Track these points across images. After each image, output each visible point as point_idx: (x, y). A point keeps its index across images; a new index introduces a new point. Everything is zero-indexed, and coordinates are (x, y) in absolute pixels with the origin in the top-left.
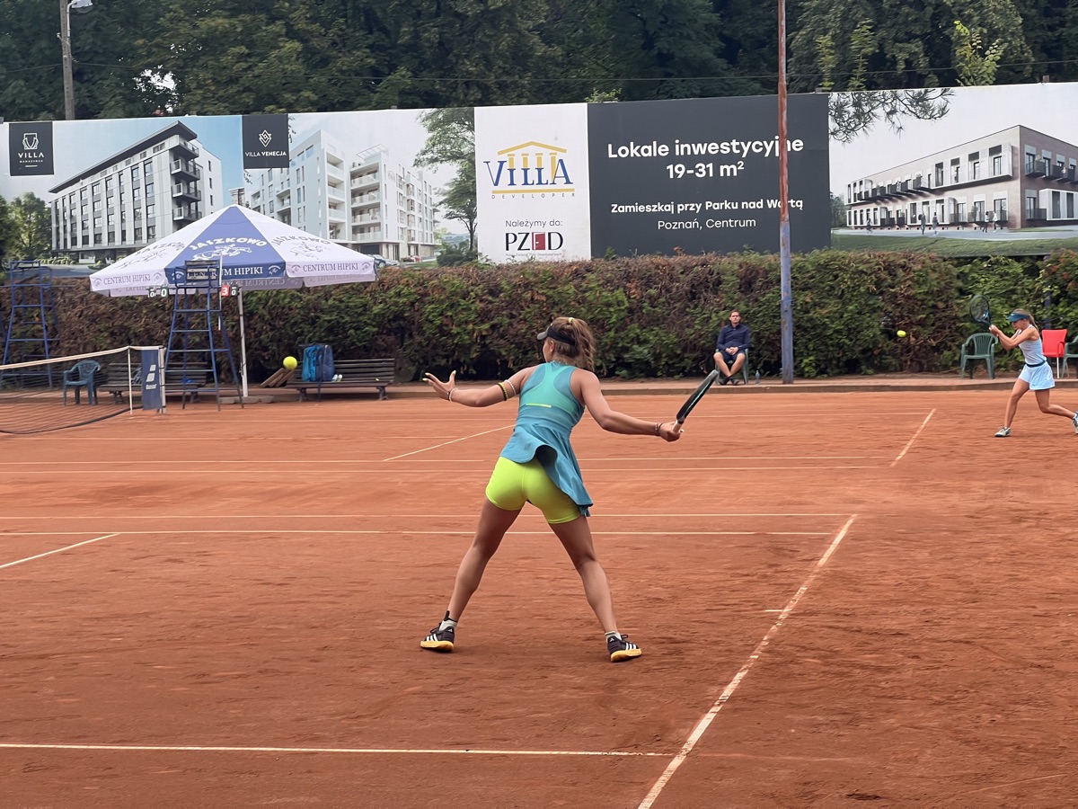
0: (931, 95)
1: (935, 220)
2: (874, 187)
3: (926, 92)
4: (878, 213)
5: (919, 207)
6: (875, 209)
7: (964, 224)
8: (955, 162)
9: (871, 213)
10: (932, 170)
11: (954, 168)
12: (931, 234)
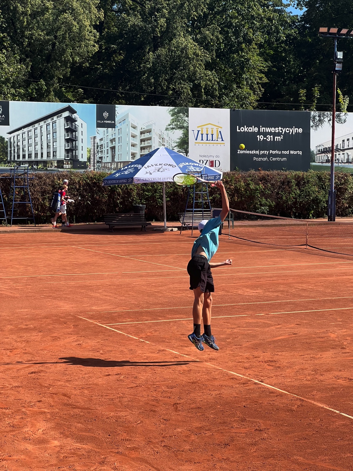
0: (341, 115)
1: (342, 161)
2: (324, 147)
3: (340, 113)
4: (325, 157)
5: (337, 155)
6: (324, 156)
7: (350, 163)
8: (348, 140)
9: (323, 157)
10: (341, 142)
11: (348, 142)
12: (341, 166)
